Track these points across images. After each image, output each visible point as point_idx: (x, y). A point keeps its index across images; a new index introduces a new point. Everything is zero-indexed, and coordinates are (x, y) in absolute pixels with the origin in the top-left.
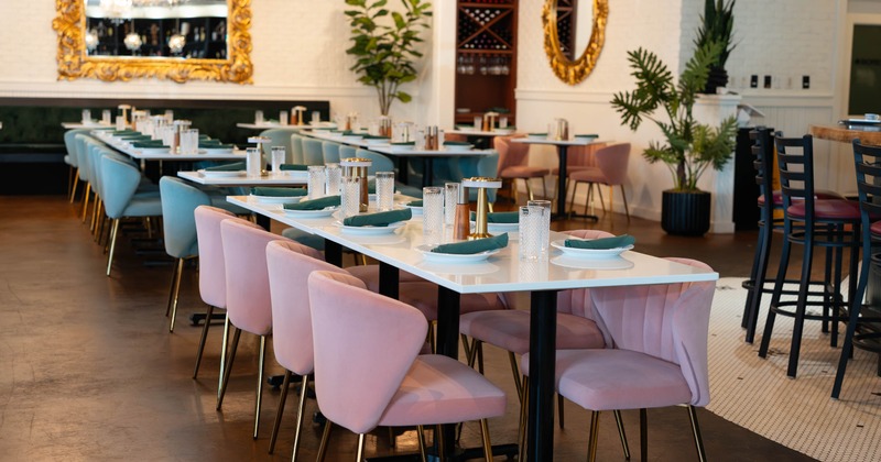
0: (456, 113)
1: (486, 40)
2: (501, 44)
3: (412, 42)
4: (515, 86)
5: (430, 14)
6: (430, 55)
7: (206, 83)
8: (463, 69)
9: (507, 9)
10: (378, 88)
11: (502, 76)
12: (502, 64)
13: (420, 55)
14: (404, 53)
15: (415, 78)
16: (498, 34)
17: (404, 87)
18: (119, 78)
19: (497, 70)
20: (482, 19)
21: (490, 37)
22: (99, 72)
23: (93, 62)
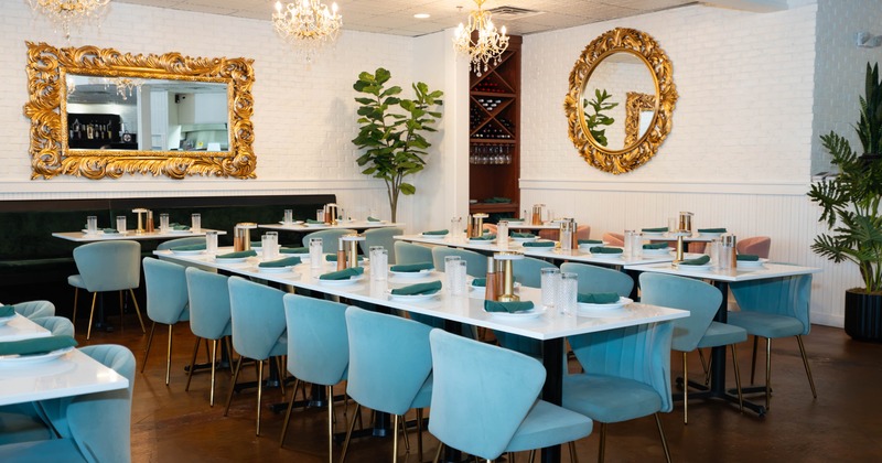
1: (492, 129)
2: (506, 134)
4: (518, 176)
5: (441, 103)
6: (439, 145)
7: (206, 179)
8: (475, 160)
9: (509, 99)
10: (387, 180)
11: (505, 164)
12: (505, 154)
15: (422, 169)
16: (503, 123)
18: (109, 175)
19: (500, 160)
20: (486, 107)
21: (495, 126)
22: (83, 167)
23: (75, 156)
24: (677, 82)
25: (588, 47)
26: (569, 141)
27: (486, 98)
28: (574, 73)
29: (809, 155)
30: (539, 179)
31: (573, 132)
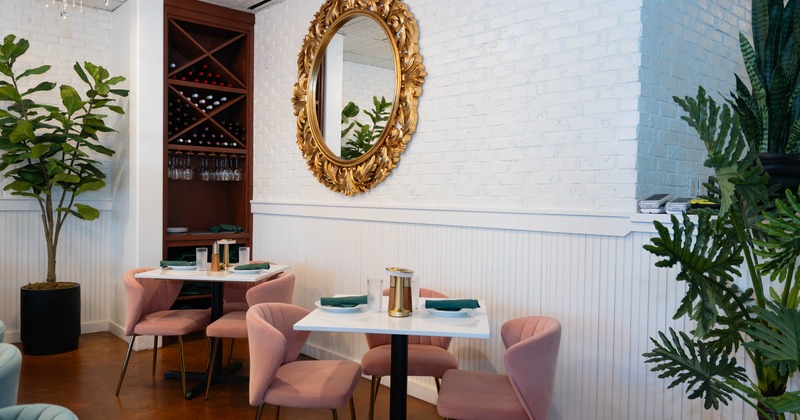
0: (166, 234)
1: (208, 134)
2: (230, 141)
3: (98, 133)
4: (250, 197)
5: (125, 93)
6: (126, 154)
8: (177, 174)
10: (40, 201)
11: (231, 183)
12: (231, 168)
13: (110, 152)
14: (85, 150)
15: (104, 184)
16: (226, 127)
17: (86, 198)
19: (225, 175)
20: (202, 106)
21: (213, 129)
24: (423, 52)
25: (317, 15)
26: (297, 149)
27: (203, 94)
28: (302, 55)
29: (632, 161)
30: (271, 200)
31: (302, 136)
